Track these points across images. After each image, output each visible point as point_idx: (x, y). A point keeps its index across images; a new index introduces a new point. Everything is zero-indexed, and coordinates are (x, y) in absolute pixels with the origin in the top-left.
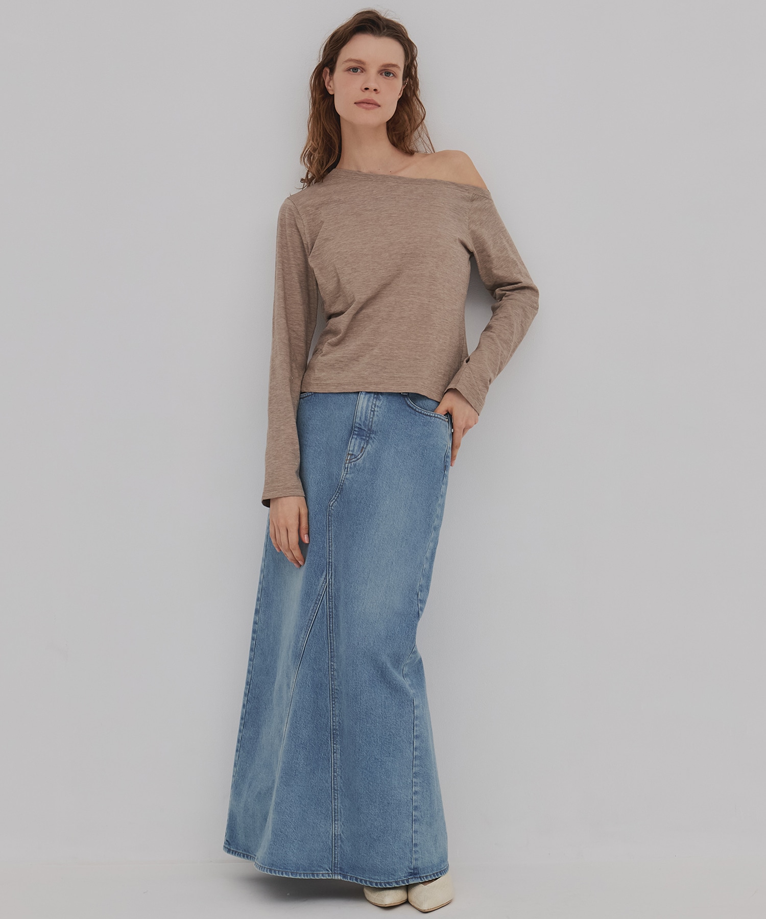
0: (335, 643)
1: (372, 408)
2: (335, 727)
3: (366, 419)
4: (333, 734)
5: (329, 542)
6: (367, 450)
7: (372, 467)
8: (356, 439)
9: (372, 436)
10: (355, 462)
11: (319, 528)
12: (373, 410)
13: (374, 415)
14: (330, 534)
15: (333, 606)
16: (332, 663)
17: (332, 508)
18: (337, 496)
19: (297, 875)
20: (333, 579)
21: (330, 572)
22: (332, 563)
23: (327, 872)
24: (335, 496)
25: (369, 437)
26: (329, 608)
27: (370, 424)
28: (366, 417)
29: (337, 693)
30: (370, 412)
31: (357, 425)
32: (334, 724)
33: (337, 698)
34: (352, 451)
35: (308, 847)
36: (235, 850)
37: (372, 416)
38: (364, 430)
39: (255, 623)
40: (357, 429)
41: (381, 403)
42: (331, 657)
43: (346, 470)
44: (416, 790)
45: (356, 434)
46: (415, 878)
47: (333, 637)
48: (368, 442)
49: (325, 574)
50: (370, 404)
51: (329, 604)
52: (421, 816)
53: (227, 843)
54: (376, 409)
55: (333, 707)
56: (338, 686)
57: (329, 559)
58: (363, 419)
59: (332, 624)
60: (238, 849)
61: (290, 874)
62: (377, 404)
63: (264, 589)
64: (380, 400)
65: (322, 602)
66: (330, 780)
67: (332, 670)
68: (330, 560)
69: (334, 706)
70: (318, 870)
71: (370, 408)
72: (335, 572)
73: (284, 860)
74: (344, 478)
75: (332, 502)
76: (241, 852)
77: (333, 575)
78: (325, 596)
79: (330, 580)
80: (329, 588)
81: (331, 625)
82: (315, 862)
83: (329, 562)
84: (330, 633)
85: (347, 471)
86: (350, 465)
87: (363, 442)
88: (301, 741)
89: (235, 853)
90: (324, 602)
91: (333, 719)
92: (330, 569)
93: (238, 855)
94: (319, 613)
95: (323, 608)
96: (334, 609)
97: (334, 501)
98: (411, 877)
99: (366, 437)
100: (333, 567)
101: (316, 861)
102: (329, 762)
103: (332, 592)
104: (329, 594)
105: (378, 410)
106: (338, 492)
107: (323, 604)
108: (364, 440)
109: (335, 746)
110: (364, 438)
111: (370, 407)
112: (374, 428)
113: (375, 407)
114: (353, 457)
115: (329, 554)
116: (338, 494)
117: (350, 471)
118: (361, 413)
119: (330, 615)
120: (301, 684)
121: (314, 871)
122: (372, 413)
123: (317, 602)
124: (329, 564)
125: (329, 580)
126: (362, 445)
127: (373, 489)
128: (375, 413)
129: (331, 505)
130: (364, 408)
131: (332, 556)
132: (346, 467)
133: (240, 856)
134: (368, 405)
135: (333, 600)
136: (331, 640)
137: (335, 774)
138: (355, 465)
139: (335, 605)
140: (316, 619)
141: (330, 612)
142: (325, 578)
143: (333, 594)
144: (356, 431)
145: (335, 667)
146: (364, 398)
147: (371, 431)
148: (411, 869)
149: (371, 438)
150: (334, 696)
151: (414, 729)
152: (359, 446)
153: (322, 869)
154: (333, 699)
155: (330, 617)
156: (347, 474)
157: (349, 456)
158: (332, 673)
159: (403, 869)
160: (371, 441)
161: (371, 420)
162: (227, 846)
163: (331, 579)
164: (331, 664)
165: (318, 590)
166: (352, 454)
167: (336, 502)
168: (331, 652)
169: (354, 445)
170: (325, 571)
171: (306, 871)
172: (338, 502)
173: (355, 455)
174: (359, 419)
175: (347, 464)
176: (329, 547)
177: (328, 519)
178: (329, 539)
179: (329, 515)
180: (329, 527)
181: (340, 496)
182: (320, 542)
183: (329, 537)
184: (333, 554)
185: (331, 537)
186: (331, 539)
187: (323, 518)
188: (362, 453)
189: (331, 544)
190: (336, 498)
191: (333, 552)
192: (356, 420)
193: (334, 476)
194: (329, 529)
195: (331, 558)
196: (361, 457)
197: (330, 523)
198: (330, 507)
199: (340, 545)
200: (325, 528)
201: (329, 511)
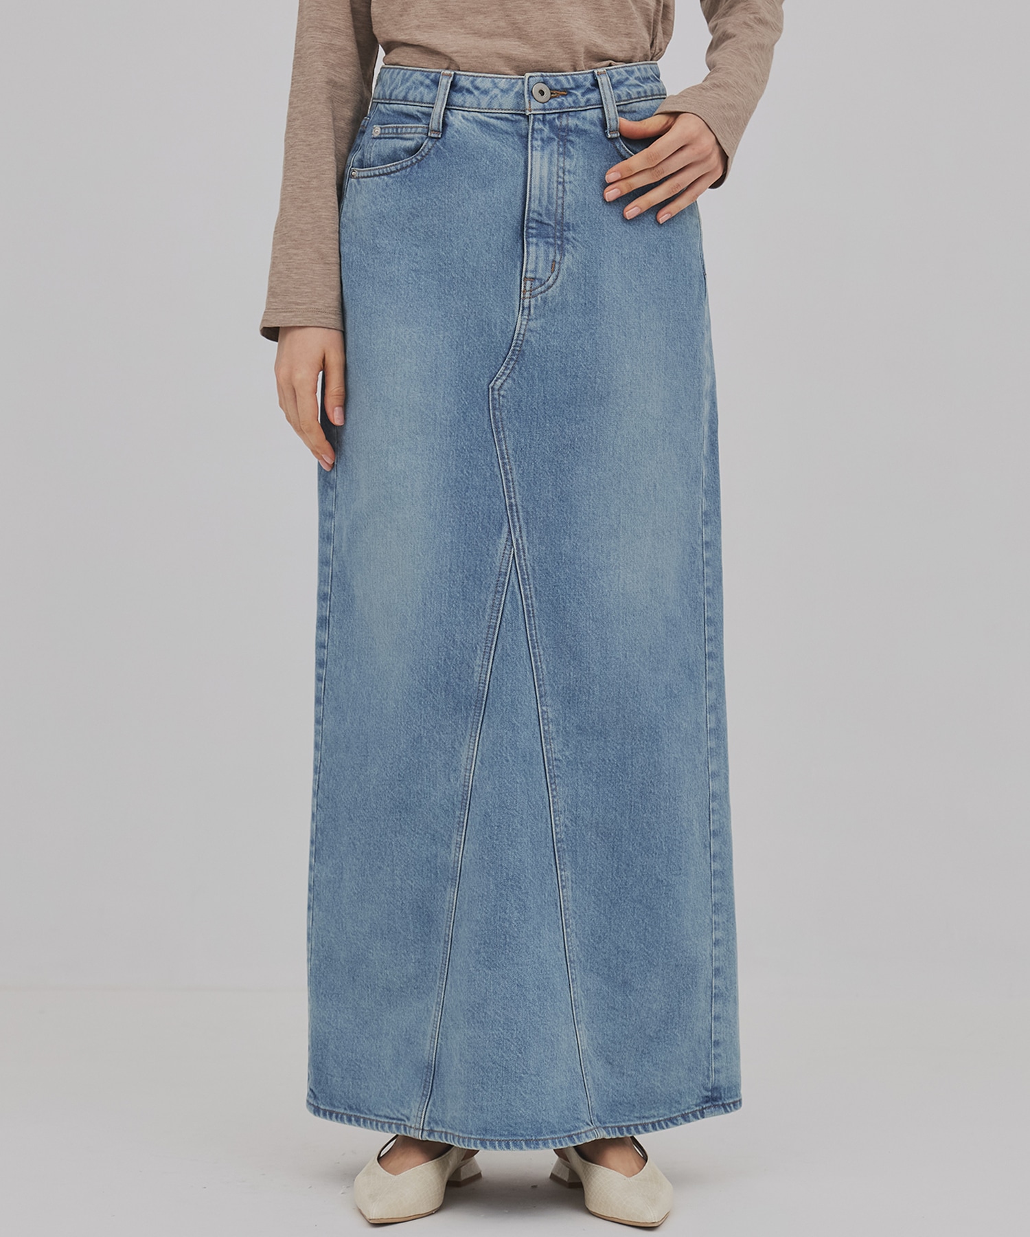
0: (544, 667)
1: (558, 177)
2: (559, 836)
3: (550, 202)
4: (558, 852)
5: (504, 464)
6: (564, 266)
7: (582, 301)
8: (537, 244)
9: (570, 235)
10: (544, 295)
11: (476, 439)
12: (561, 180)
13: (564, 191)
14: (504, 448)
15: (532, 594)
16: (544, 708)
17: (502, 393)
18: (510, 367)
19: (537, 1144)
20: (524, 538)
21: (517, 524)
22: (516, 505)
23: (589, 1128)
24: (506, 368)
25: (561, 238)
26: (526, 598)
27: (560, 211)
28: (549, 197)
29: (557, 766)
30: (555, 185)
31: (535, 216)
32: (558, 830)
33: (558, 776)
34: (532, 272)
35: (551, 1084)
36: (327, 1108)
37: (560, 195)
38: (548, 225)
39: (321, 646)
40: (534, 225)
41: (574, 164)
42: (540, 697)
43: (526, 312)
44: (718, 937)
45: (533, 236)
46: (715, 1106)
47: (540, 655)
48: (562, 250)
49: (505, 529)
50: (555, 169)
51: (525, 589)
52: (726, 988)
53: (312, 1096)
54: (567, 178)
55: (553, 797)
56: (559, 751)
57: (510, 498)
58: (545, 203)
59: (535, 629)
60: (334, 1106)
61: (523, 1143)
62: (568, 167)
63: (337, 576)
64: (571, 157)
65: (510, 588)
66: (563, 943)
67: (546, 721)
68: (513, 500)
69: (555, 793)
70: (576, 1128)
71: (555, 178)
72: (527, 524)
73: (507, 1117)
74: (525, 330)
75: (500, 381)
76: (342, 1111)
77: (524, 530)
78: (513, 576)
79: (520, 541)
80: (519, 557)
81: (534, 632)
82: (566, 1112)
83: (511, 505)
84: (534, 648)
85: (529, 314)
86: (533, 301)
87: (551, 249)
88: (507, 874)
89: (330, 1115)
90: (513, 586)
91: (555, 821)
92: (516, 520)
93: (337, 1117)
94: (506, 610)
95: (514, 600)
96: (534, 599)
97: (504, 378)
98: (708, 1105)
99: (554, 237)
100: (521, 514)
101: (568, 1109)
102: (557, 909)
103: (526, 565)
104: (522, 571)
105: (572, 179)
106: (511, 359)
107: (513, 592)
108: (551, 244)
109: (563, 873)
110: (551, 240)
111: (555, 174)
112: (569, 218)
113: (564, 173)
114: (537, 283)
115: (508, 488)
116: (512, 363)
117: (535, 313)
118: (541, 190)
119: (528, 611)
120: (493, 758)
121: (570, 1131)
122: (560, 187)
123: (500, 589)
124: (511, 509)
125: (517, 540)
126: (551, 258)
127: (597, 344)
128: (567, 186)
129: (496, 387)
130: (546, 180)
131: (514, 491)
132: (526, 305)
133: (342, 1120)
134: (550, 172)
135: (531, 581)
136: (536, 662)
137: (568, 930)
138: (545, 301)
139: (536, 591)
140: (504, 624)
141: (527, 605)
142: (509, 539)
143: (530, 569)
144: (533, 228)
145: (550, 716)
146: (542, 157)
147: (563, 226)
148: (707, 1090)
149: (568, 240)
150: (552, 774)
151: (710, 820)
152: (547, 260)
153: (581, 1124)
154: (553, 781)
155: (529, 617)
156: (528, 320)
157: (528, 282)
158: (546, 728)
159: (694, 1091)
160: (568, 247)
161: (560, 202)
162: (312, 1102)
163: (521, 537)
164: (543, 712)
165: (498, 564)
166: (534, 279)
167: (510, 381)
168: (540, 686)
169: (537, 258)
170: (507, 524)
171: (555, 1133)
172: (514, 380)
173: (540, 280)
174: (537, 202)
175: (527, 301)
176: (506, 474)
177: (494, 416)
178: (503, 458)
179: (494, 409)
180: (498, 433)
181: (516, 366)
182: (484, 467)
183: (502, 453)
184: (516, 488)
185: (507, 453)
186: (506, 456)
187: (480, 416)
188: (556, 273)
189: (508, 467)
190: (508, 371)
191: (516, 483)
192: (532, 206)
193: (495, 326)
194: (498, 437)
195: (513, 496)
196: (554, 283)
197: (500, 423)
198: (496, 392)
199: (535, 466)
200: (489, 436)
201: (494, 399)
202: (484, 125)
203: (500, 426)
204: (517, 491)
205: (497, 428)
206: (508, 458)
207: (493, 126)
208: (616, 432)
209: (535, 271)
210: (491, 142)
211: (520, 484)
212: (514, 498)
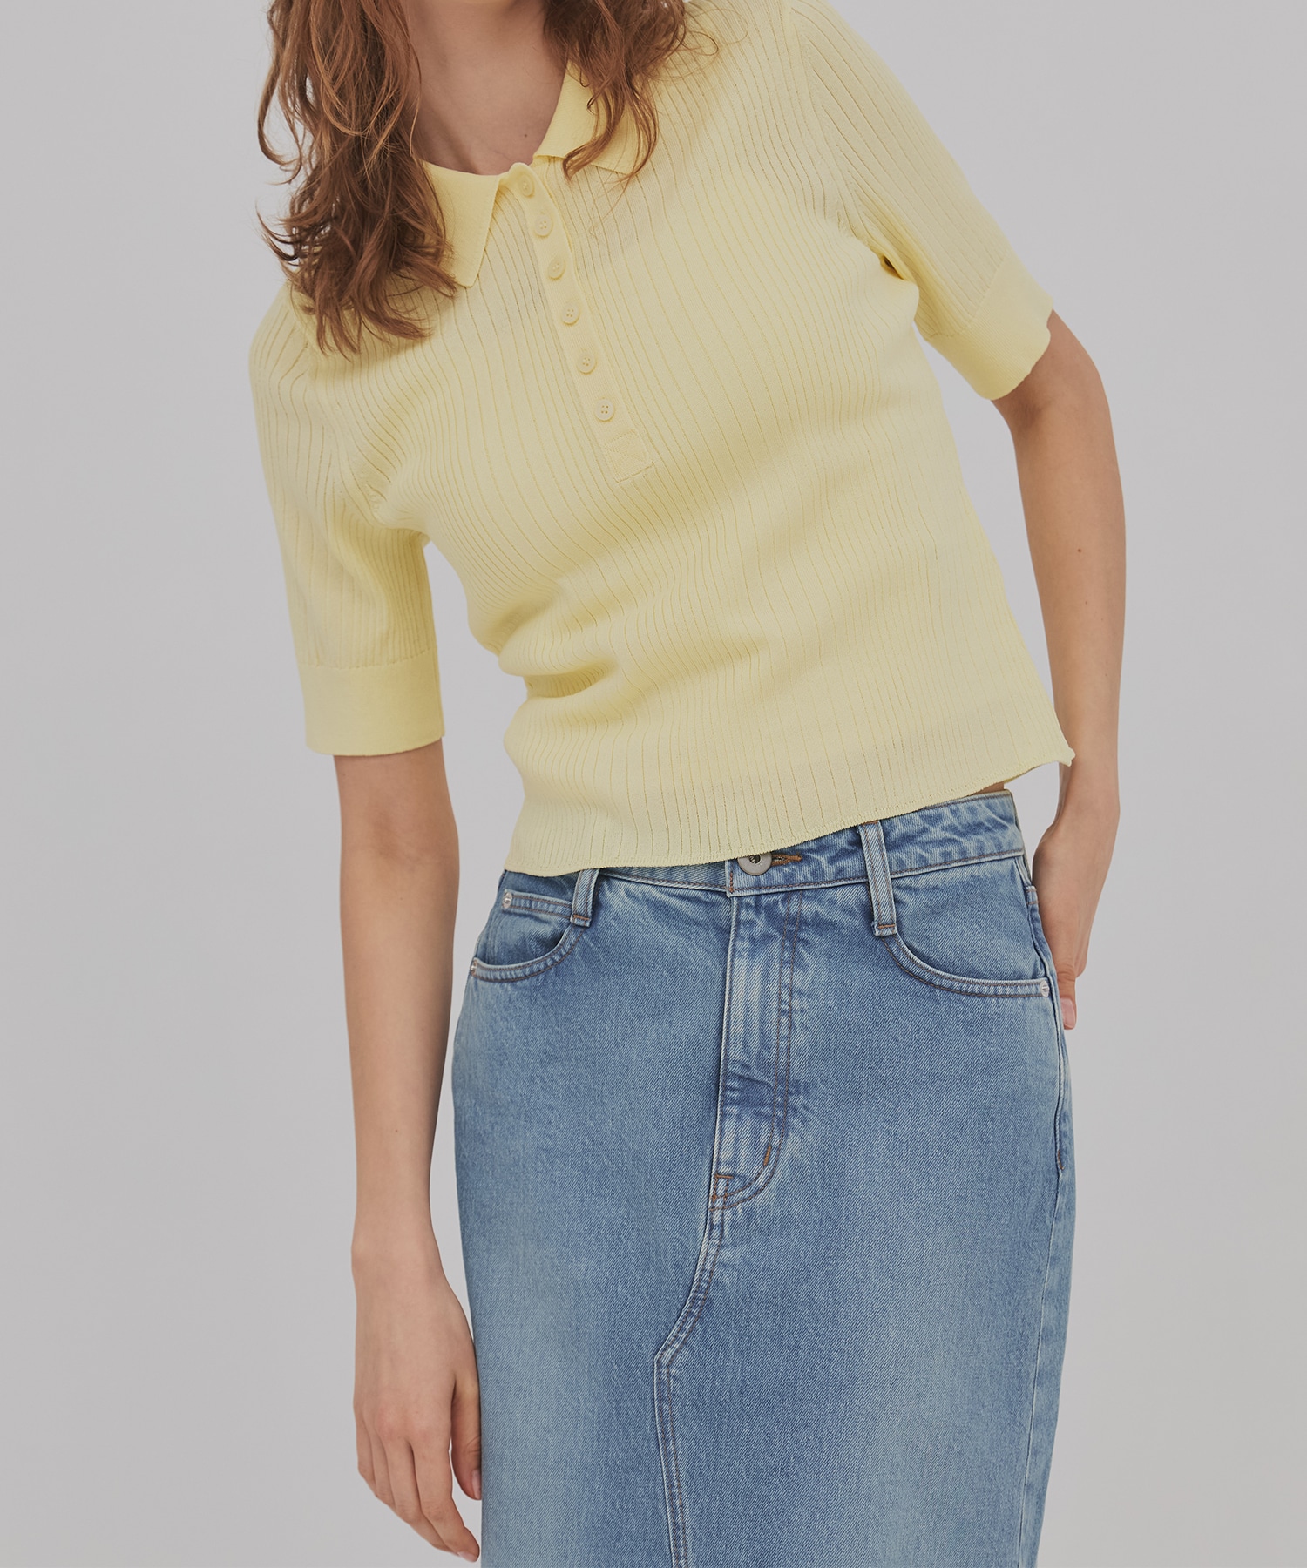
1: (781, 1001)
3: (764, 1045)
5: (672, 1495)
6: (785, 1156)
7: (816, 1215)
8: (739, 1117)
9: (798, 1101)
10: (747, 1204)
11: (633, 1450)
12: (785, 1007)
13: (791, 1025)
14: (673, 1468)
17: (673, 1371)
18: (688, 1327)
24: (681, 1329)
25: (784, 1106)
27: (783, 1059)
28: (763, 1036)
30: (775, 1016)
31: (737, 1070)
34: (728, 1163)
37: (785, 1032)
38: (762, 1083)
40: (735, 1084)
41: (809, 979)
43: (716, 1233)
45: (733, 1102)
48: (783, 1127)
50: (774, 989)
54: (796, 1003)
57: (678, 1558)
58: (754, 1046)
62: (798, 984)
64: (804, 968)
71: (775, 1004)
74: (714, 1265)
75: (670, 1351)
85: (722, 1236)
86: (729, 1215)
87: (765, 1126)
97: (677, 1346)
99: (772, 1105)
105: (806, 1006)
106: (690, 1314)
108: (768, 1117)
110: (766, 1110)
111: (775, 997)
112: (799, 1071)
113: (791, 995)
114: (737, 1183)
115: (676, 1538)
116: (691, 1320)
117: (732, 1234)
118: (746, 1024)
122: (784, 1020)
126: (764, 1139)
127: (836, 1292)
128: (797, 1018)
129: (665, 1362)
130: (756, 1009)
131: (685, 1545)
132: (716, 1219)
134: (764, 994)
138: (749, 1215)
144: (733, 1089)
146: (749, 969)
147: (787, 1084)
149: (795, 1110)
152: (755, 1144)
156: (720, 1246)
157: (722, 1182)
160: (794, 1121)
161: (783, 1044)
166: (733, 1176)
167: (686, 1351)
169: (737, 1140)
172: (692, 1349)
173: (742, 1178)
174: (740, 1045)
175: (717, 1214)
176: (674, 1513)
177: (661, 1411)
178: (671, 1486)
179: (661, 1399)
180: (666, 1441)
181: (698, 1326)
182: (644, 1500)
183: (670, 1477)
184: (689, 1539)
185: (678, 1477)
186: (676, 1483)
187: (641, 1409)
188: (771, 1166)
189: (678, 1502)
190: (684, 1335)
191: (689, 1531)
192: (731, 1052)
193: (665, 1256)
194: (665, 1449)
195: (682, 1554)
196: (767, 1183)
197: (669, 1425)
198: (664, 1371)
199: (721, 1504)
200: (653, 1445)
201: (660, 1382)
202: (659, 908)
203: (669, 1429)
204: (690, 1545)
205: (664, 1432)
206: (679, 1487)
207: (675, 909)
208: (864, 1449)
209: (734, 1162)
210: (672, 940)
211: (695, 1534)
212: (685, 1557)
